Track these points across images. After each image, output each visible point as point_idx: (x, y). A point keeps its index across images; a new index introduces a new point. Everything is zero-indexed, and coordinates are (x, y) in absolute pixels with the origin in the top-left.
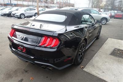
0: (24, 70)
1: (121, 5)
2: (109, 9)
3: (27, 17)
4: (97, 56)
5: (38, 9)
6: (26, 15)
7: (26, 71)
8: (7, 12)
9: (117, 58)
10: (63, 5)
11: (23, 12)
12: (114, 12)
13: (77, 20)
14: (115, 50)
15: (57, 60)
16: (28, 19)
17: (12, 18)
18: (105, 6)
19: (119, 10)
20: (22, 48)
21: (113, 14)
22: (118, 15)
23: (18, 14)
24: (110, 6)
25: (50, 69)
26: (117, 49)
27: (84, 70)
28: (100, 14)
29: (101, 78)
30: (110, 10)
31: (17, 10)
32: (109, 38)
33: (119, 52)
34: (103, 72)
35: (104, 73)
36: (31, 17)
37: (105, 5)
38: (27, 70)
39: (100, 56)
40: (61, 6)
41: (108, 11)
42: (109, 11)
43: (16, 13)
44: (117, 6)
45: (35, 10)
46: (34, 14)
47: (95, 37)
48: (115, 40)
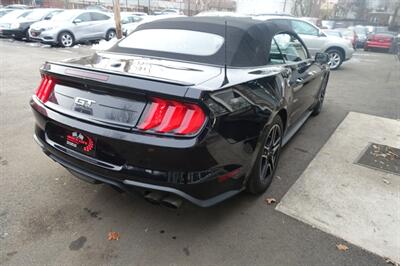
0: (86, 209)
1: (386, 8)
2: (350, 20)
3: (83, 42)
4: (316, 167)
5: (117, 16)
6: (78, 36)
7: (94, 215)
8: (15, 26)
9: (379, 174)
10: (199, 3)
11: (69, 26)
12: (366, 30)
13: (257, 49)
14: (371, 148)
15: (196, 179)
16: (85, 48)
17: (32, 44)
18: (337, 11)
19: (380, 25)
20: (81, 137)
21: (362, 37)
22: (378, 41)
23: (53, 33)
24: (353, 11)
25: (174, 203)
26: (377, 145)
27: (277, 208)
28: (323, 35)
29: (332, 232)
30: (352, 23)
31: (47, 18)
32: (351, 113)
33: (384, 155)
34: (338, 216)
35: (341, 219)
36: (94, 41)
37: (337, 8)
38: (97, 210)
39: (326, 166)
40: (193, 8)
41: (346, 27)
42: (350, 28)
43: (43, 30)
44: (374, 12)
45: (107, 18)
46: (104, 33)
47: (309, 109)
48: (372, 120)
